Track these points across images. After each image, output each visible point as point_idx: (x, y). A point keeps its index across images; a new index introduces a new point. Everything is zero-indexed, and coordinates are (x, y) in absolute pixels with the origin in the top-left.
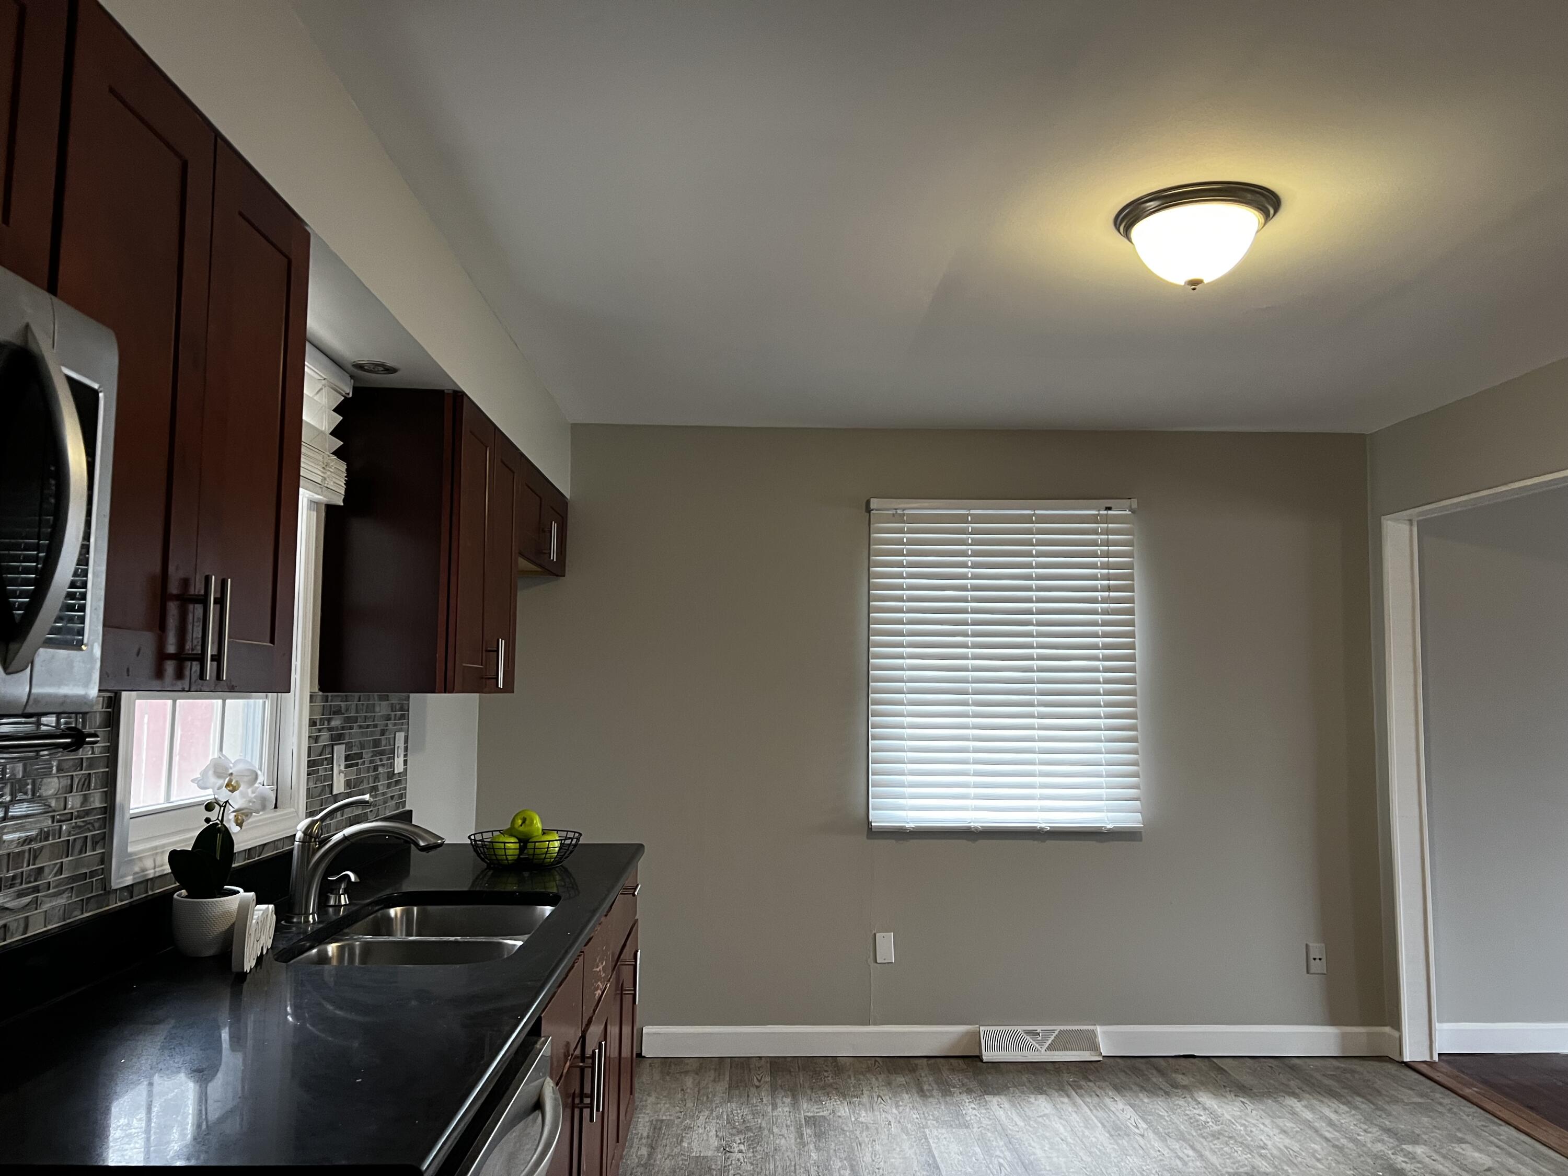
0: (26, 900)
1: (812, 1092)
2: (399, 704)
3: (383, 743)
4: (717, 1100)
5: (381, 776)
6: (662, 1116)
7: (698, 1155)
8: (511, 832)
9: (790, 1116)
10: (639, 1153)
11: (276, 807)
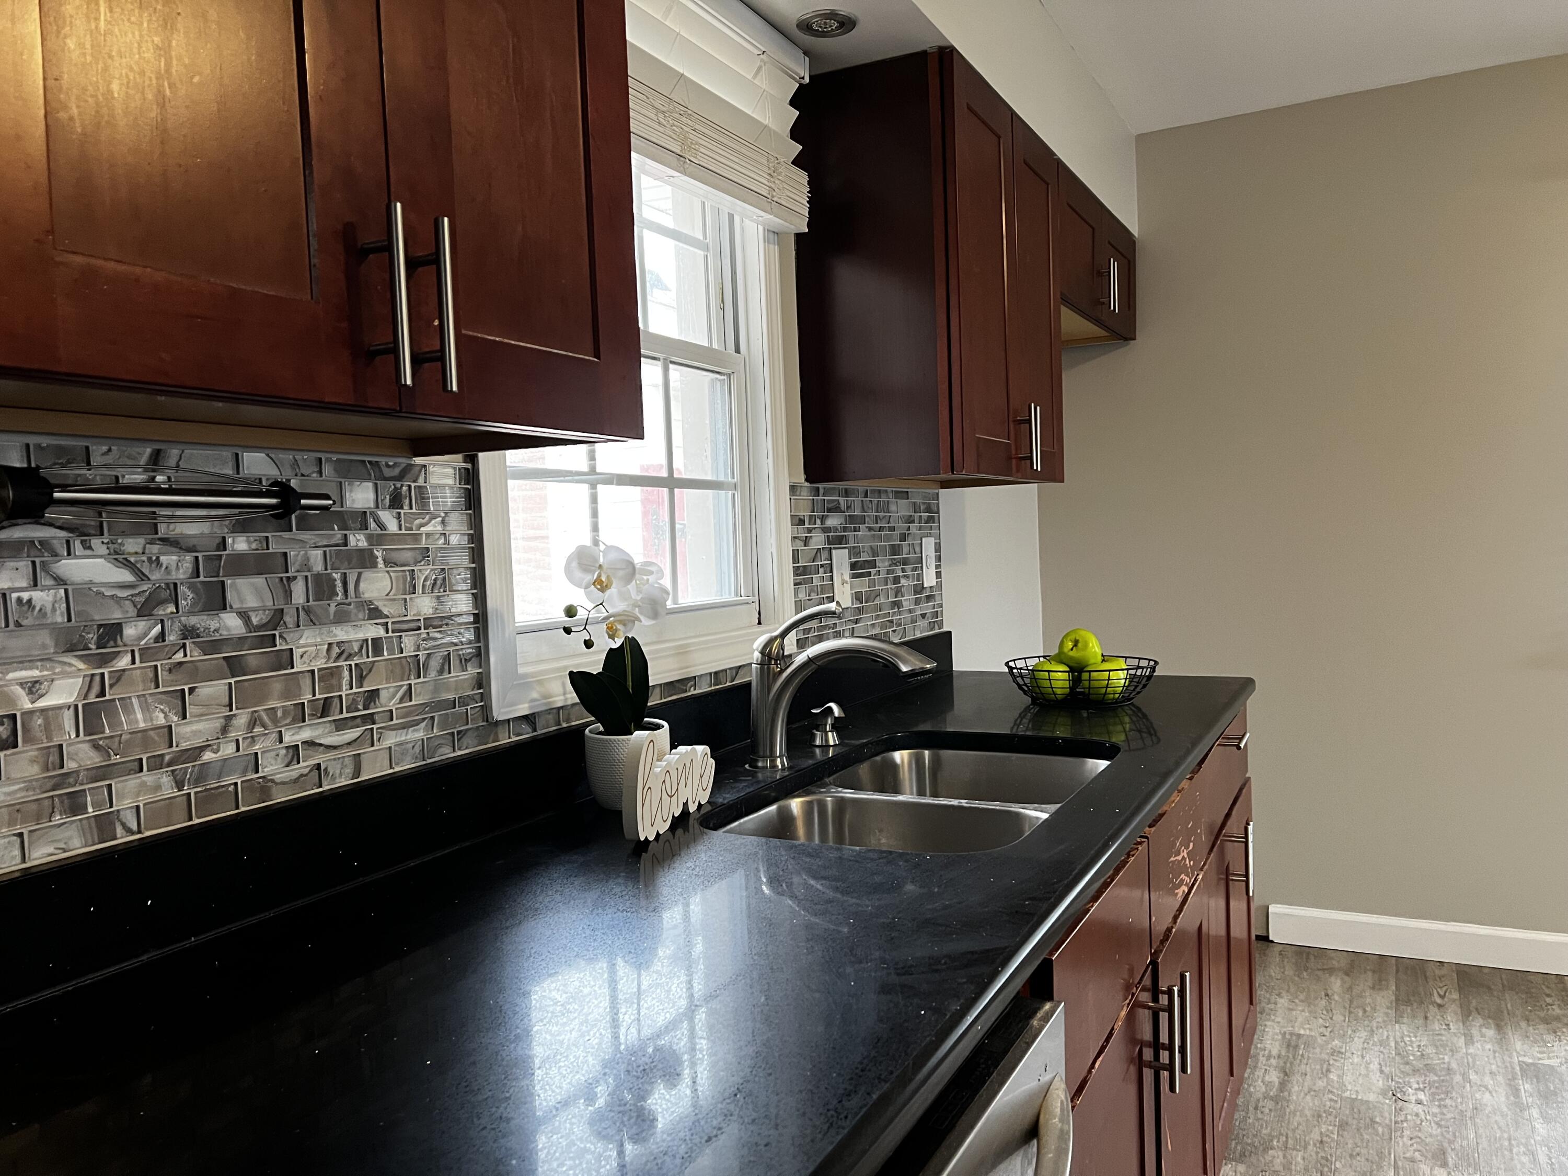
0: (352, 734)
1: (1529, 1025)
2: (924, 503)
3: (905, 550)
4: (1379, 1017)
5: (904, 590)
6: (1299, 1030)
7: (1354, 1096)
8: (1059, 658)
9: (1495, 1057)
10: (1267, 1078)
11: (759, 623)
